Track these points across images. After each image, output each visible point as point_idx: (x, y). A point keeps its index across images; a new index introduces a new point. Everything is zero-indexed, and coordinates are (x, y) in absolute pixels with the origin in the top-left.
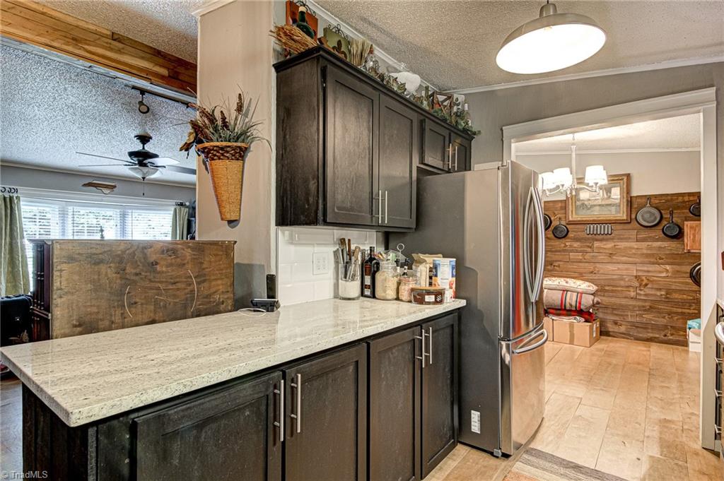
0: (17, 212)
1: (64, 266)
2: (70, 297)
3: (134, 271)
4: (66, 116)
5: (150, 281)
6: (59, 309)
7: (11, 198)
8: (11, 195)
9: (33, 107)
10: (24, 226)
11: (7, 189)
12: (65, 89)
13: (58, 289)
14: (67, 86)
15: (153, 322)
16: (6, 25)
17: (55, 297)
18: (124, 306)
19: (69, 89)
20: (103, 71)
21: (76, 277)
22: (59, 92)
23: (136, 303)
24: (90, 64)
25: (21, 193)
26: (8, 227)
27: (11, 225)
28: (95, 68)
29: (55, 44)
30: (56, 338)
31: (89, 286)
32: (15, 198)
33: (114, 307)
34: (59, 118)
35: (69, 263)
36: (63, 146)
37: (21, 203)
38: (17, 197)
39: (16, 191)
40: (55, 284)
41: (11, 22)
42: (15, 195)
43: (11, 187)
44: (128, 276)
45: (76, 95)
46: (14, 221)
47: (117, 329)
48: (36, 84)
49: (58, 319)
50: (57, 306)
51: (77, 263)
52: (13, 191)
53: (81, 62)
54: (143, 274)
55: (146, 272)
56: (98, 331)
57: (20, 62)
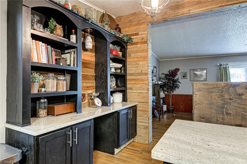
0: (228, 72)
1: (197, 93)
2: (199, 105)
3: (229, 97)
4: (240, 31)
5: (239, 103)
6: (195, 109)
7: (226, 67)
8: (226, 66)
9: (227, 32)
10: (231, 77)
11: (225, 64)
12: (237, 20)
13: (195, 102)
14: (237, 19)
15: (240, 126)
16: (206, 7)
17: (194, 105)
18: (224, 114)
19: (238, 19)
20: (245, 5)
21: (202, 98)
22: (234, 22)
23: (230, 114)
24: (238, 5)
25: (229, 65)
26: (225, 78)
27: (226, 77)
28: (241, 6)
29: (223, 4)
30: (195, 121)
31: (207, 102)
32: (227, 67)
33: (219, 114)
34: (237, 33)
35: (199, 92)
36: (243, 43)
37: (230, 69)
38: (228, 67)
39: (228, 64)
40: (194, 100)
41: (208, 5)
42: (227, 66)
43: (226, 63)
44: (225, 100)
45: (242, 21)
46: (227, 75)
47: (220, 124)
48: (225, 23)
49: (195, 113)
50: (195, 108)
51: (202, 92)
52: (227, 64)
53: (235, 6)
54: (234, 99)
55: (236, 99)
56: (211, 122)
57: (218, 17)
